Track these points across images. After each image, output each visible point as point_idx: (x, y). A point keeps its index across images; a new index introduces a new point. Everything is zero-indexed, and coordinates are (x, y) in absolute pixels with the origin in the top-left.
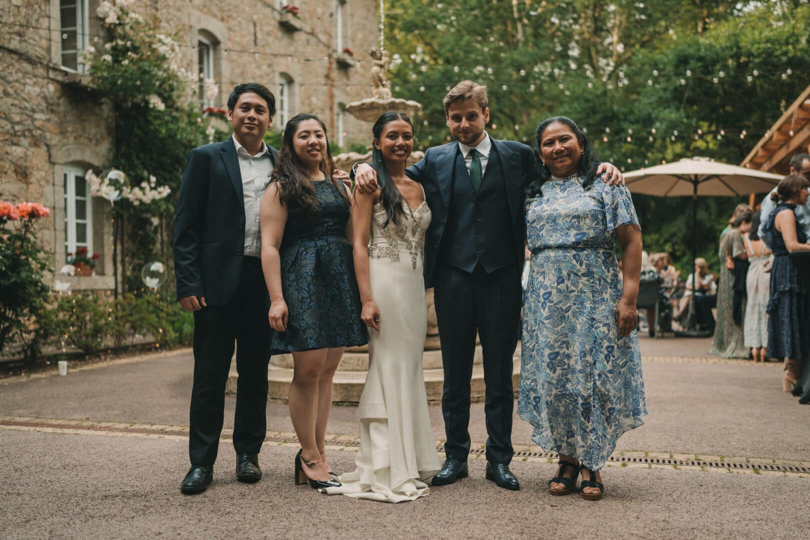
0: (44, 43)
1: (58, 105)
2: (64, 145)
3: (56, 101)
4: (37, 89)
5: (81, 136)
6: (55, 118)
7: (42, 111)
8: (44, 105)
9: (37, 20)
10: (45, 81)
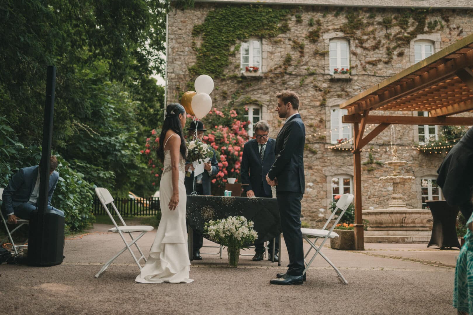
0: (411, 138)
1: (418, 157)
2: (421, 170)
3: (417, 156)
4: (408, 154)
5: (430, 166)
6: (417, 162)
7: (411, 161)
8: (411, 158)
9: (408, 132)
10: (412, 151)
